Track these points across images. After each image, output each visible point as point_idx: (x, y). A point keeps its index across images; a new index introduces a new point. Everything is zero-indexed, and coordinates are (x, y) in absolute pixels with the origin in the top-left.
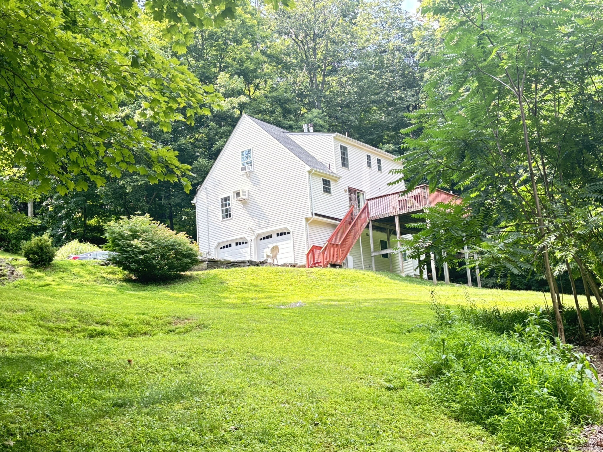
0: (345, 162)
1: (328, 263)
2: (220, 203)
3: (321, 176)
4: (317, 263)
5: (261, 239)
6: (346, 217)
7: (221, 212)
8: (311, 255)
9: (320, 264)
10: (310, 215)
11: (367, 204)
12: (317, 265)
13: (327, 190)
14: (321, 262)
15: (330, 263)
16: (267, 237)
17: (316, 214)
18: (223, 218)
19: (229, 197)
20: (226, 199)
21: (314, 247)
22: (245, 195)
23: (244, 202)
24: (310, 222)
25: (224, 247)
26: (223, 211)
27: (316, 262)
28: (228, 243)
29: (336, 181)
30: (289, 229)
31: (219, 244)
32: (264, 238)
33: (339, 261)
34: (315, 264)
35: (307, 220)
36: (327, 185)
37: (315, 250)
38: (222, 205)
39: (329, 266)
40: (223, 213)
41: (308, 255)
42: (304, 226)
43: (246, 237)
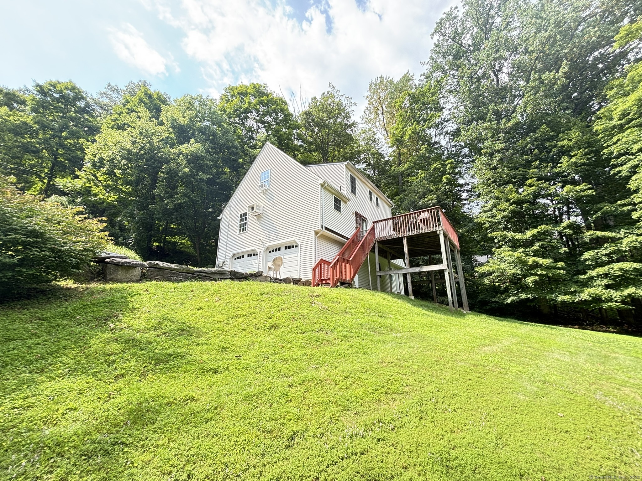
0: (353, 190)
1: (338, 280)
2: (239, 219)
3: (333, 194)
4: (324, 280)
5: (270, 252)
6: (353, 237)
7: (239, 226)
8: (318, 270)
9: (328, 281)
10: (320, 228)
11: (374, 226)
12: (324, 282)
13: (338, 208)
14: (329, 279)
15: (340, 281)
16: (276, 250)
17: (326, 228)
18: (240, 231)
19: (246, 213)
20: (245, 215)
21: (322, 262)
22: (260, 210)
23: (258, 216)
24: (319, 235)
25: (238, 258)
26: (240, 225)
27: (323, 278)
28: (241, 255)
29: (346, 203)
30: (298, 242)
31: (234, 255)
32: (273, 251)
33: (349, 279)
34: (321, 280)
35: (316, 233)
36: (337, 203)
37: (323, 265)
38: (241, 220)
39: (339, 284)
40: (240, 227)
41: (314, 269)
42: (313, 240)
43: (256, 249)
